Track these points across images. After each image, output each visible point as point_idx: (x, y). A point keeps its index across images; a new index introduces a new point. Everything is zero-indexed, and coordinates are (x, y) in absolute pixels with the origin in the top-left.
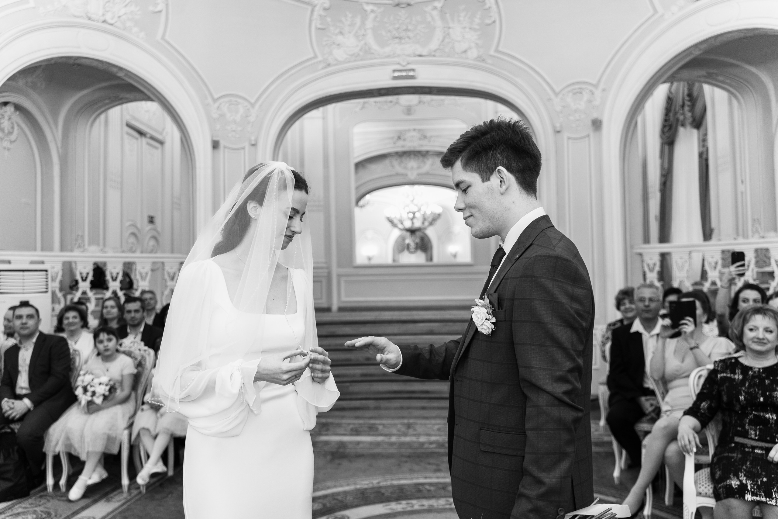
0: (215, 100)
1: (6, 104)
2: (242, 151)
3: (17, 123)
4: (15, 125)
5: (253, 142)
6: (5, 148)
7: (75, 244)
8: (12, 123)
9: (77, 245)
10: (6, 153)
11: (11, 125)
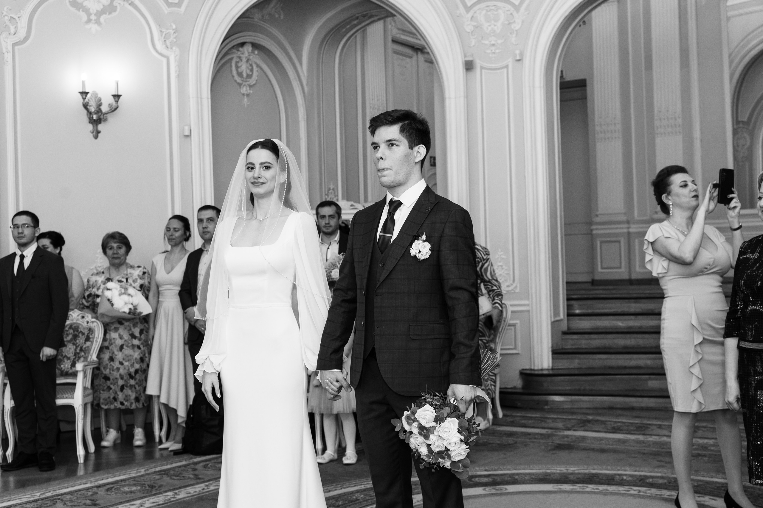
0: (468, 9)
1: (242, 45)
2: (505, 70)
3: (256, 63)
4: (254, 65)
5: (518, 58)
6: (244, 94)
8: (251, 65)
10: (246, 99)
11: (250, 68)
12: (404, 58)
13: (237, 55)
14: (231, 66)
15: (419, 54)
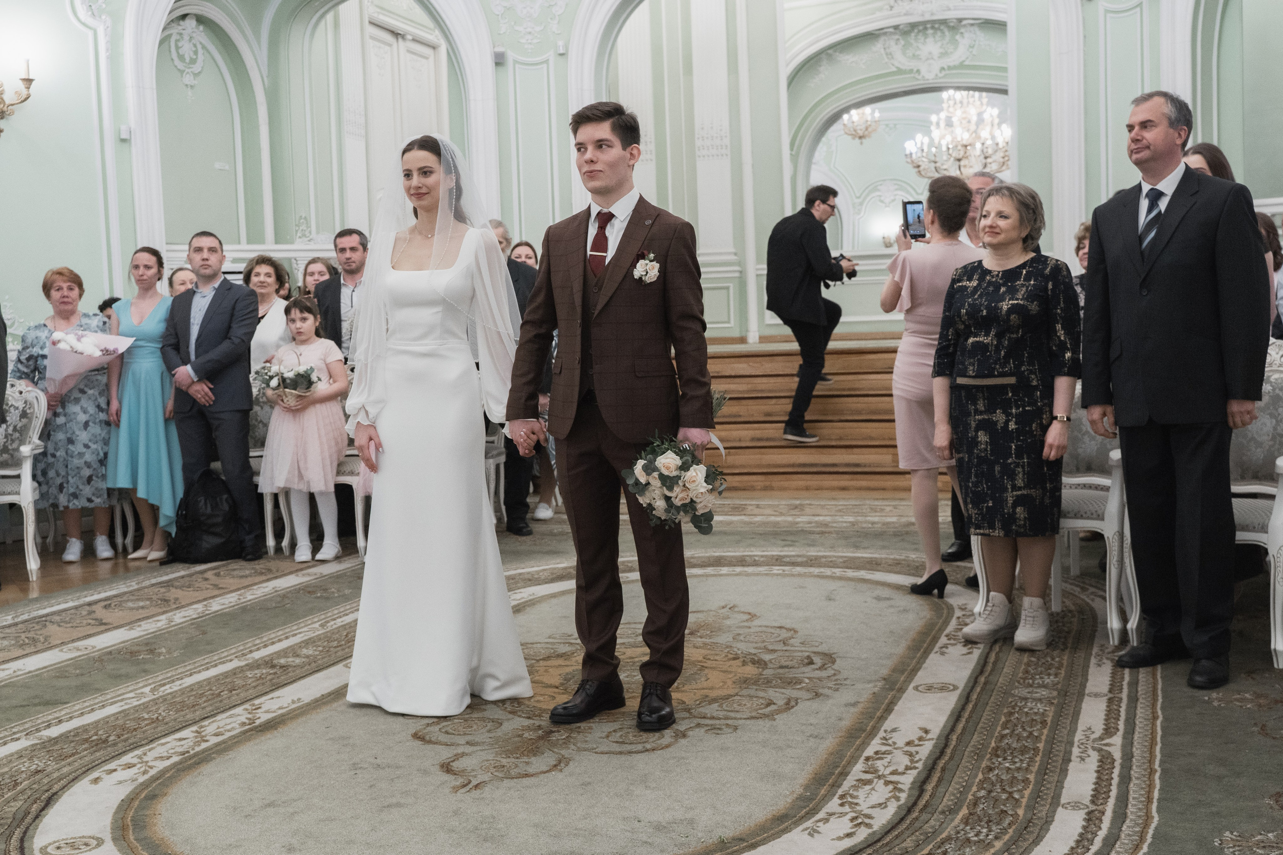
1: (184, 17)
2: (545, 66)
3: (201, 43)
4: (199, 47)
5: (562, 51)
6: (187, 85)
7: (297, 231)
8: (195, 46)
9: (299, 235)
10: (190, 93)
11: (194, 49)
12: (382, 45)
13: (177, 31)
14: (170, 47)
15: (400, 40)
